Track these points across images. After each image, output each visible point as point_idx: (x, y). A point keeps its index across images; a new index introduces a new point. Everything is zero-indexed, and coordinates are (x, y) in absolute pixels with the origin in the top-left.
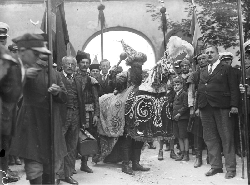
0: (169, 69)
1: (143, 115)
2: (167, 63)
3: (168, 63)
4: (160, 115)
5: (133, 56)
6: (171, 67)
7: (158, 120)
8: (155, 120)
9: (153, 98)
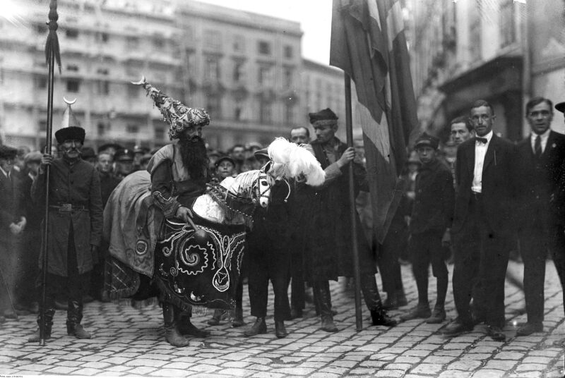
0: (261, 195)
1: (188, 262)
2: (262, 182)
3: (265, 184)
4: (228, 268)
5: (187, 119)
6: (264, 194)
7: (222, 276)
8: (217, 277)
9: (216, 234)
